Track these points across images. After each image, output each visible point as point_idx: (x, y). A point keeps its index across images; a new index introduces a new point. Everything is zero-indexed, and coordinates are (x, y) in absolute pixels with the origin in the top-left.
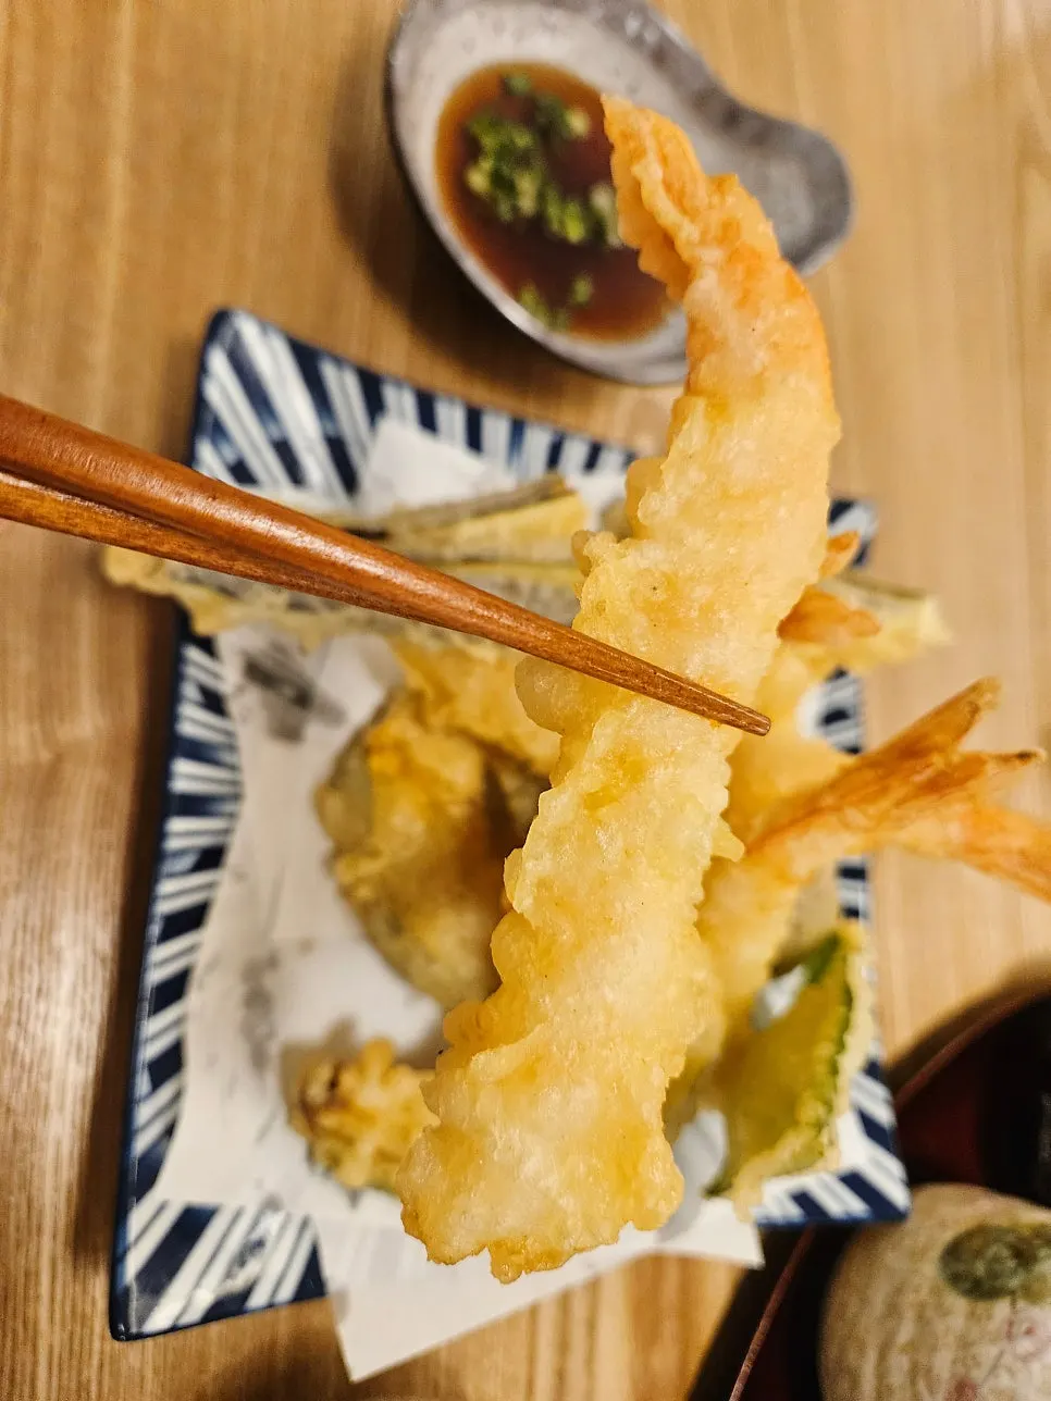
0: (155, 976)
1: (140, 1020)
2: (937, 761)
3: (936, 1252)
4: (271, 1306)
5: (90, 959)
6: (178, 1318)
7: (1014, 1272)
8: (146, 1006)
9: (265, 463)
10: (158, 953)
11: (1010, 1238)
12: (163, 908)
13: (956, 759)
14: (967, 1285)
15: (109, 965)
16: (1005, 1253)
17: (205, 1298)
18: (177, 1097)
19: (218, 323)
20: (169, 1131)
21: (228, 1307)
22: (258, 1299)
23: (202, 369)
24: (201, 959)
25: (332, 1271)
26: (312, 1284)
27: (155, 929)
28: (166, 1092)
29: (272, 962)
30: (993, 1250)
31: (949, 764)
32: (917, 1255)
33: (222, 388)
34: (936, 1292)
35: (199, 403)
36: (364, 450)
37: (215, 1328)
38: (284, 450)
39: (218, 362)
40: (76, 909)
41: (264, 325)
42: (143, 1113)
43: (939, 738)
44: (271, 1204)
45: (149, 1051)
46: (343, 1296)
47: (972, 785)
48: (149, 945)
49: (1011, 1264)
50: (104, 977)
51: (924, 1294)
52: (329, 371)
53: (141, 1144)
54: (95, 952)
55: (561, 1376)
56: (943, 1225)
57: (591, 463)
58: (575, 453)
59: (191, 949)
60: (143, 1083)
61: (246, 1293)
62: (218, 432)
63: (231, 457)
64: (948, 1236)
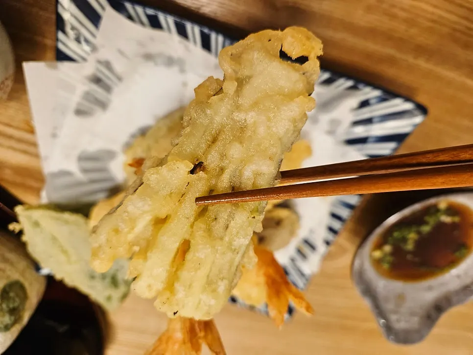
0: (189, 26)
1: (174, 16)
2: (202, 334)
3: (22, 280)
4: (57, 40)
5: (201, 4)
6: (61, 5)
7: (8, 307)
8: (178, 20)
9: (366, 113)
10: (197, 29)
11: (21, 307)
12: (213, 36)
13: (200, 341)
14: (7, 289)
15: (197, 10)
16: (16, 304)
17: (66, 16)
18: (142, 23)
19: (422, 109)
20: (130, 18)
21: (60, 24)
22: (61, 35)
23: (407, 99)
24: (191, 45)
25: (65, 66)
26: (62, 57)
27: (206, 31)
28: (145, 19)
29: (182, 71)
30: (17, 300)
31: (200, 338)
32: (23, 274)
33: (399, 105)
34: (8, 277)
35: (395, 95)
36: (359, 150)
37: (54, 17)
38: (368, 121)
39: (408, 106)
40: (221, 3)
41: (416, 126)
42: (139, 9)
43: (210, 337)
44: (94, 49)
45: (162, 17)
46: (55, 68)
47: (189, 345)
48: (201, 27)
49: (11, 306)
50: (193, 7)
51: (8, 273)
52: (392, 145)
53: (128, 6)
54: (202, 6)
55: (10, 137)
56: (31, 284)
57: (331, 230)
58: (337, 225)
59: (195, 42)
60: (151, 12)
61: (64, 32)
62: (382, 100)
63: (372, 101)
64: (27, 285)
